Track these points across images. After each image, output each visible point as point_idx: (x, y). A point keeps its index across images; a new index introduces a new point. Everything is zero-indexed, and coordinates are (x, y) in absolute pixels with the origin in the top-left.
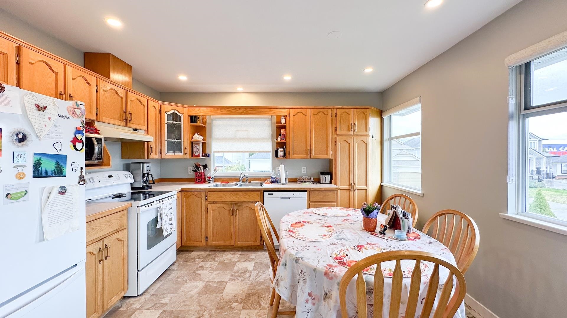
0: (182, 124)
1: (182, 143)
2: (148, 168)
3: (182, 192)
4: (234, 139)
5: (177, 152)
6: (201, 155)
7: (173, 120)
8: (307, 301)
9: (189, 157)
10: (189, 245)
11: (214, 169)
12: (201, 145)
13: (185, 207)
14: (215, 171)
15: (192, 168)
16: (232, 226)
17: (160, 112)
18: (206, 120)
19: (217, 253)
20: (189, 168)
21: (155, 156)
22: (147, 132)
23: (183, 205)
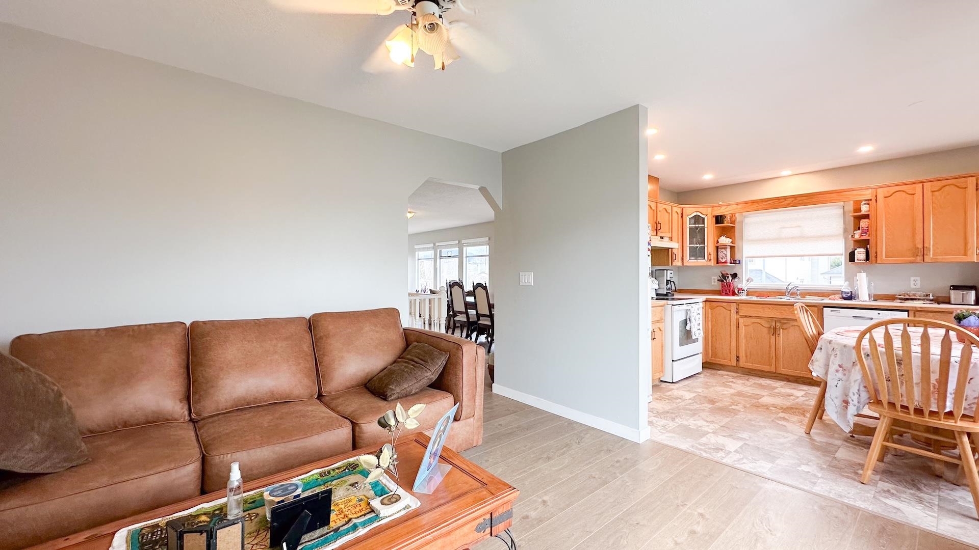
0: (706, 226)
1: (706, 247)
2: (672, 276)
3: (707, 302)
4: (778, 239)
5: (700, 258)
6: (729, 261)
7: (695, 224)
8: (837, 371)
9: (714, 264)
10: (714, 362)
11: (747, 279)
12: (729, 250)
13: (710, 319)
14: (748, 281)
15: (716, 278)
16: (773, 349)
17: (682, 217)
18: (736, 218)
19: (751, 377)
20: (713, 278)
21: (678, 263)
22: (671, 239)
23: (708, 317)
